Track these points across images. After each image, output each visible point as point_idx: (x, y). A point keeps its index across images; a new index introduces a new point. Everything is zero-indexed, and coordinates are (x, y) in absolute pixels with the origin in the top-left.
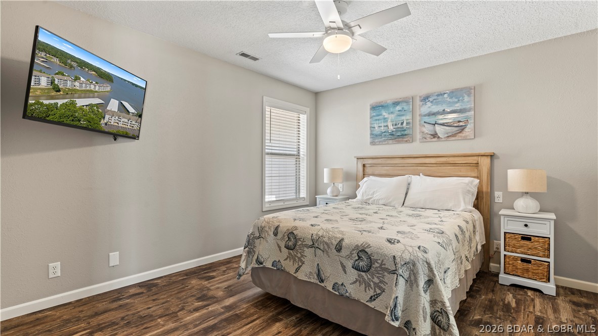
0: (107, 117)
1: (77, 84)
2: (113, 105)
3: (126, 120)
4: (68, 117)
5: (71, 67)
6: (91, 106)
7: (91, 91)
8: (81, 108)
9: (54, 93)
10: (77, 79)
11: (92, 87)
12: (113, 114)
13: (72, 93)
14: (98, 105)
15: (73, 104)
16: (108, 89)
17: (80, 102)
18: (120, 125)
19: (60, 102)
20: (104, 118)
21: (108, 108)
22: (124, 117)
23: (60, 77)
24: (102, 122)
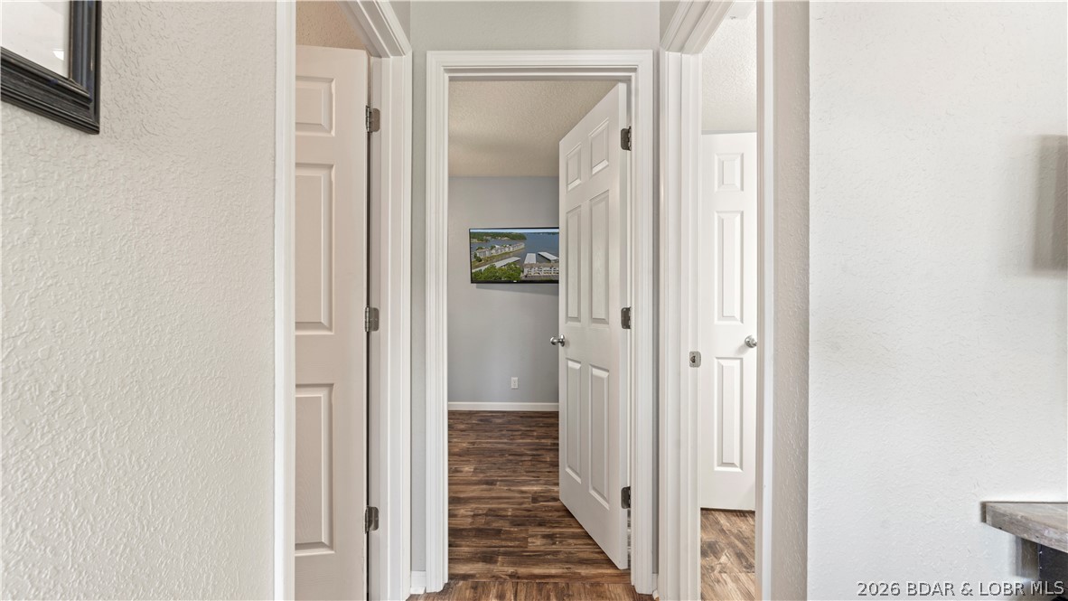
0: (526, 270)
1: (493, 251)
2: (531, 258)
3: (548, 269)
4: (491, 277)
5: (487, 241)
6: (509, 265)
7: (506, 253)
8: (500, 268)
9: (478, 263)
10: (493, 248)
11: (507, 250)
12: (531, 266)
13: (492, 258)
14: (514, 263)
15: (493, 267)
16: (523, 246)
17: (498, 265)
18: (542, 274)
19: (483, 268)
20: (523, 272)
21: (526, 262)
22: (544, 267)
23: (480, 250)
24: (522, 275)
